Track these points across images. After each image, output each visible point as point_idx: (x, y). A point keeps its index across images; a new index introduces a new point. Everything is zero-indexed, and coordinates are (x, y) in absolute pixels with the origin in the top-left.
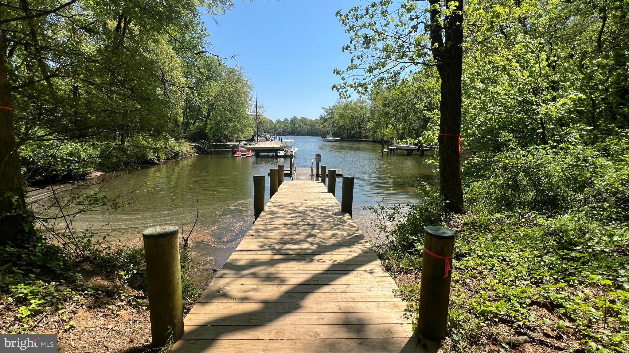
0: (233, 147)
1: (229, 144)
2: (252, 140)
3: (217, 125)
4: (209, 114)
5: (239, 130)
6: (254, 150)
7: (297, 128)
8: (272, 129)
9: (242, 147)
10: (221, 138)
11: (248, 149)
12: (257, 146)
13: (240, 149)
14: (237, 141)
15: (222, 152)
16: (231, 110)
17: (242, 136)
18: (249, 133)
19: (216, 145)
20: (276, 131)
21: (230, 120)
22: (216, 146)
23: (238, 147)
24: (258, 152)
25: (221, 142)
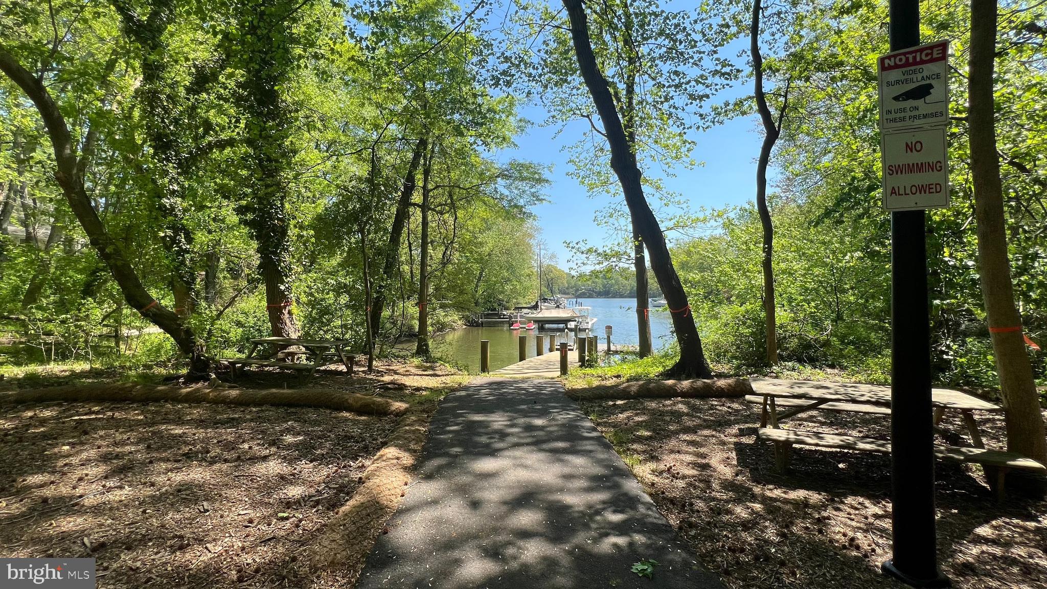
0: (510, 317)
1: (505, 313)
2: (535, 307)
3: (490, 287)
4: (481, 274)
5: (519, 294)
6: (536, 321)
7: (612, 285)
8: (572, 288)
9: (521, 317)
10: (495, 305)
11: (530, 320)
12: (540, 315)
13: (519, 319)
14: (516, 308)
15: (494, 324)
16: (511, 268)
17: (523, 302)
18: (532, 297)
19: (488, 314)
20: (577, 290)
21: (508, 280)
22: (487, 316)
23: (516, 317)
24: (542, 324)
25: (494, 310)
